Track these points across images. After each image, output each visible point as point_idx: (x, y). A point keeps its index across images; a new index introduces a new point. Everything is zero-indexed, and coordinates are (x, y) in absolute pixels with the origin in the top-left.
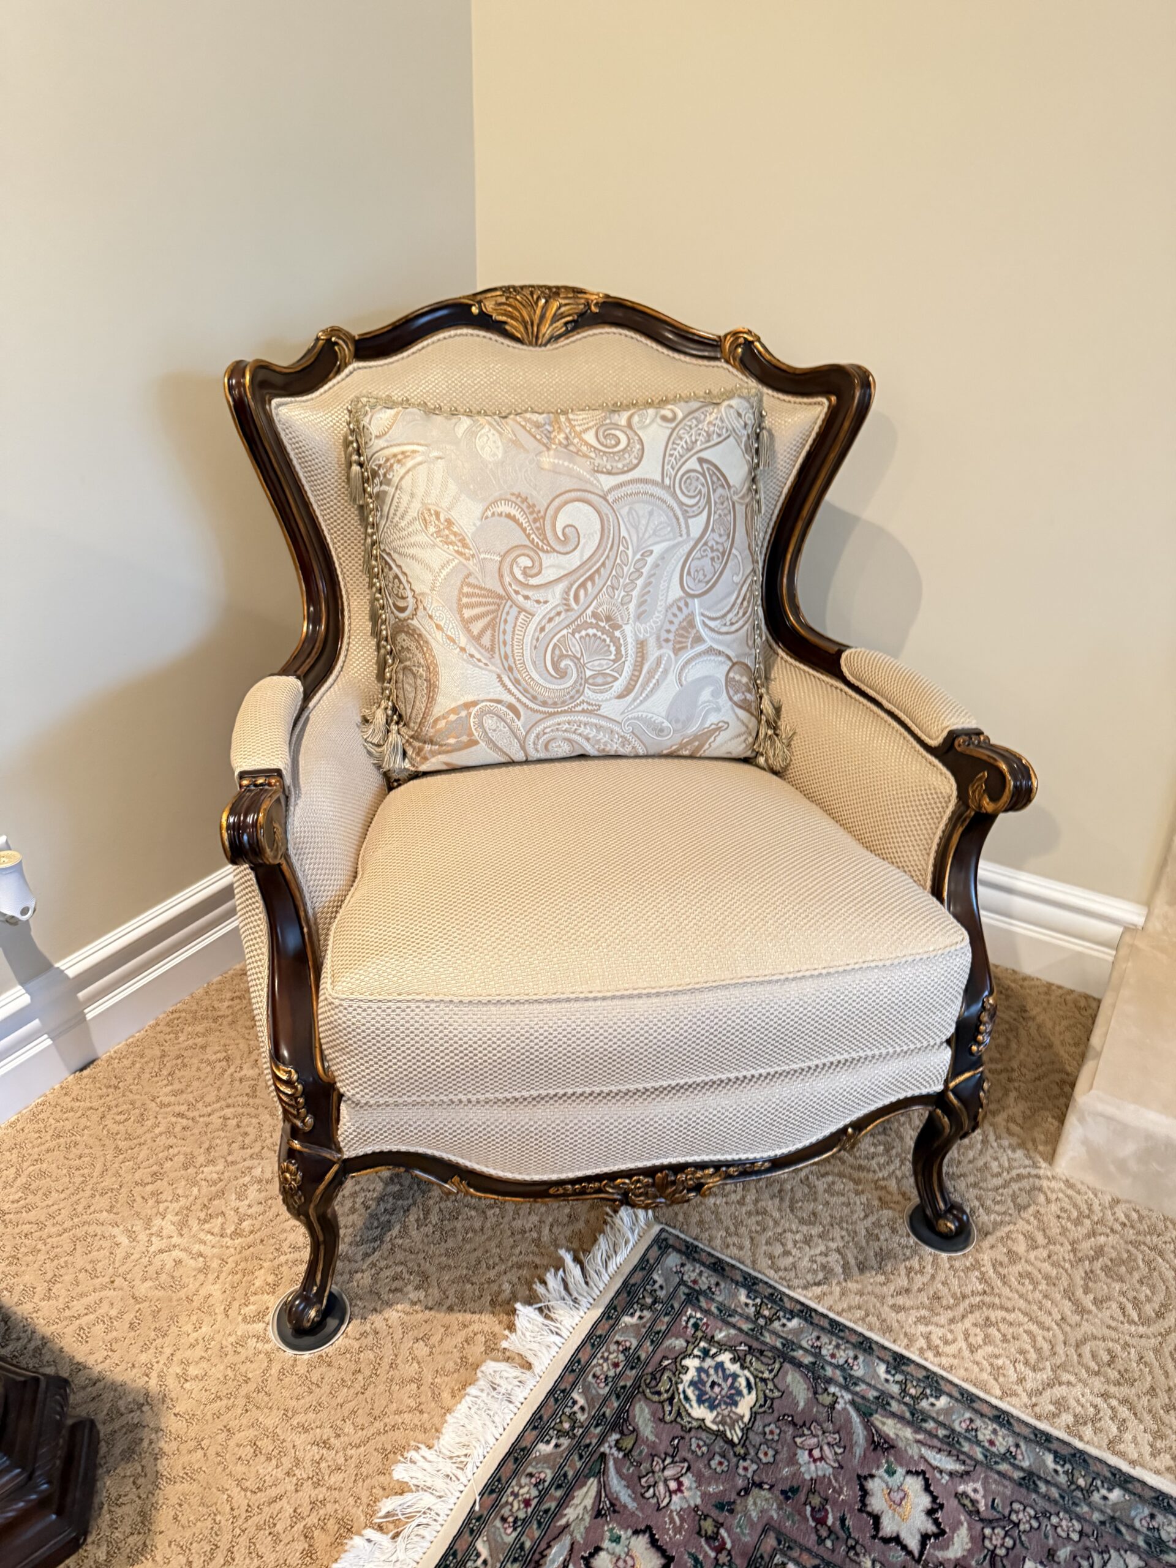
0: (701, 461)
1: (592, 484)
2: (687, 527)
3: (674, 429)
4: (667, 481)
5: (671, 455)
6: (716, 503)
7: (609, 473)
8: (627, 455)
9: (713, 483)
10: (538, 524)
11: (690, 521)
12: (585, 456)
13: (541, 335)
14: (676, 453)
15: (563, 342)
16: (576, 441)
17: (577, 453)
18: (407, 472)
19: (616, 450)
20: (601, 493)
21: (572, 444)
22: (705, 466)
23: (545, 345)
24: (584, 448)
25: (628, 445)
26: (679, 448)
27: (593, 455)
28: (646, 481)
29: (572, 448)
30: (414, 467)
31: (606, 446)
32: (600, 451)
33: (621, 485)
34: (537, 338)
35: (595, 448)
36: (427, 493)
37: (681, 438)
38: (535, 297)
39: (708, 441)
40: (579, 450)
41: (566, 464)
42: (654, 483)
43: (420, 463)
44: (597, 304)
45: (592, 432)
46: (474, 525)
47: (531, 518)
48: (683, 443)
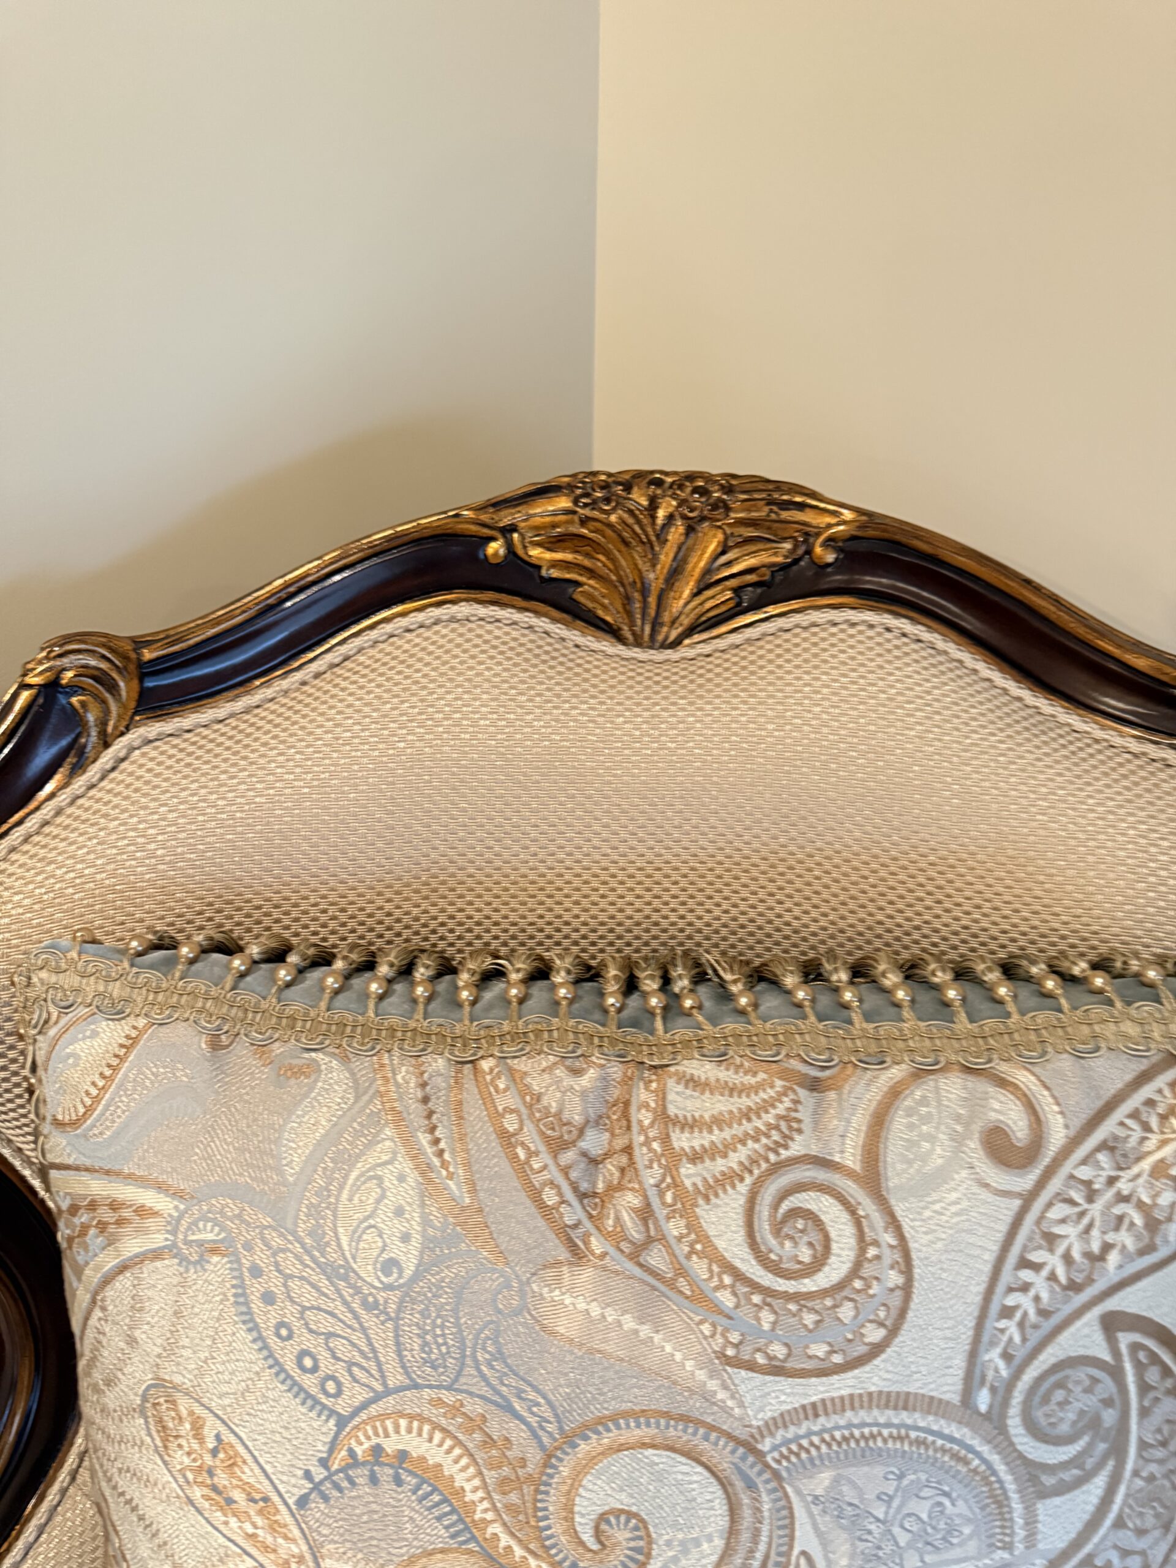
0: (1112, 1324)
1: (708, 1398)
2: (1031, 1522)
3: (1029, 1198)
4: (983, 1400)
5: (1007, 1312)
6: (1143, 1445)
7: (777, 1370)
8: (846, 1312)
9: (1144, 1388)
10: (514, 1497)
11: (1041, 1506)
12: (700, 1299)
13: (666, 617)
14: (1024, 1301)
15: (723, 639)
16: (674, 1228)
17: (671, 1284)
18: (122, 1268)
19: (808, 1285)
20: (741, 1433)
21: (662, 1239)
22: (1125, 1339)
23: (676, 644)
24: (699, 1267)
25: (855, 1271)
26: (1039, 1282)
27: (726, 1299)
28: (904, 1401)
29: (656, 1258)
30: (140, 1260)
31: (776, 1269)
32: (756, 1287)
33: (814, 1410)
34: (656, 625)
35: (739, 1276)
36: (170, 1349)
37: (1051, 1239)
38: (661, 514)
39: (1150, 1249)
40: (682, 1271)
41: (629, 1323)
42: (933, 1405)
43: (156, 1255)
44: (831, 542)
45: (734, 1200)
46: (308, 1475)
47: (491, 1476)
48: (1054, 1262)
